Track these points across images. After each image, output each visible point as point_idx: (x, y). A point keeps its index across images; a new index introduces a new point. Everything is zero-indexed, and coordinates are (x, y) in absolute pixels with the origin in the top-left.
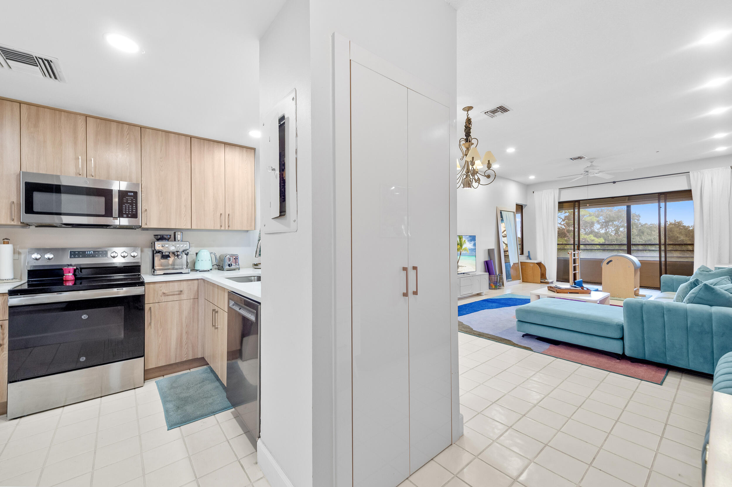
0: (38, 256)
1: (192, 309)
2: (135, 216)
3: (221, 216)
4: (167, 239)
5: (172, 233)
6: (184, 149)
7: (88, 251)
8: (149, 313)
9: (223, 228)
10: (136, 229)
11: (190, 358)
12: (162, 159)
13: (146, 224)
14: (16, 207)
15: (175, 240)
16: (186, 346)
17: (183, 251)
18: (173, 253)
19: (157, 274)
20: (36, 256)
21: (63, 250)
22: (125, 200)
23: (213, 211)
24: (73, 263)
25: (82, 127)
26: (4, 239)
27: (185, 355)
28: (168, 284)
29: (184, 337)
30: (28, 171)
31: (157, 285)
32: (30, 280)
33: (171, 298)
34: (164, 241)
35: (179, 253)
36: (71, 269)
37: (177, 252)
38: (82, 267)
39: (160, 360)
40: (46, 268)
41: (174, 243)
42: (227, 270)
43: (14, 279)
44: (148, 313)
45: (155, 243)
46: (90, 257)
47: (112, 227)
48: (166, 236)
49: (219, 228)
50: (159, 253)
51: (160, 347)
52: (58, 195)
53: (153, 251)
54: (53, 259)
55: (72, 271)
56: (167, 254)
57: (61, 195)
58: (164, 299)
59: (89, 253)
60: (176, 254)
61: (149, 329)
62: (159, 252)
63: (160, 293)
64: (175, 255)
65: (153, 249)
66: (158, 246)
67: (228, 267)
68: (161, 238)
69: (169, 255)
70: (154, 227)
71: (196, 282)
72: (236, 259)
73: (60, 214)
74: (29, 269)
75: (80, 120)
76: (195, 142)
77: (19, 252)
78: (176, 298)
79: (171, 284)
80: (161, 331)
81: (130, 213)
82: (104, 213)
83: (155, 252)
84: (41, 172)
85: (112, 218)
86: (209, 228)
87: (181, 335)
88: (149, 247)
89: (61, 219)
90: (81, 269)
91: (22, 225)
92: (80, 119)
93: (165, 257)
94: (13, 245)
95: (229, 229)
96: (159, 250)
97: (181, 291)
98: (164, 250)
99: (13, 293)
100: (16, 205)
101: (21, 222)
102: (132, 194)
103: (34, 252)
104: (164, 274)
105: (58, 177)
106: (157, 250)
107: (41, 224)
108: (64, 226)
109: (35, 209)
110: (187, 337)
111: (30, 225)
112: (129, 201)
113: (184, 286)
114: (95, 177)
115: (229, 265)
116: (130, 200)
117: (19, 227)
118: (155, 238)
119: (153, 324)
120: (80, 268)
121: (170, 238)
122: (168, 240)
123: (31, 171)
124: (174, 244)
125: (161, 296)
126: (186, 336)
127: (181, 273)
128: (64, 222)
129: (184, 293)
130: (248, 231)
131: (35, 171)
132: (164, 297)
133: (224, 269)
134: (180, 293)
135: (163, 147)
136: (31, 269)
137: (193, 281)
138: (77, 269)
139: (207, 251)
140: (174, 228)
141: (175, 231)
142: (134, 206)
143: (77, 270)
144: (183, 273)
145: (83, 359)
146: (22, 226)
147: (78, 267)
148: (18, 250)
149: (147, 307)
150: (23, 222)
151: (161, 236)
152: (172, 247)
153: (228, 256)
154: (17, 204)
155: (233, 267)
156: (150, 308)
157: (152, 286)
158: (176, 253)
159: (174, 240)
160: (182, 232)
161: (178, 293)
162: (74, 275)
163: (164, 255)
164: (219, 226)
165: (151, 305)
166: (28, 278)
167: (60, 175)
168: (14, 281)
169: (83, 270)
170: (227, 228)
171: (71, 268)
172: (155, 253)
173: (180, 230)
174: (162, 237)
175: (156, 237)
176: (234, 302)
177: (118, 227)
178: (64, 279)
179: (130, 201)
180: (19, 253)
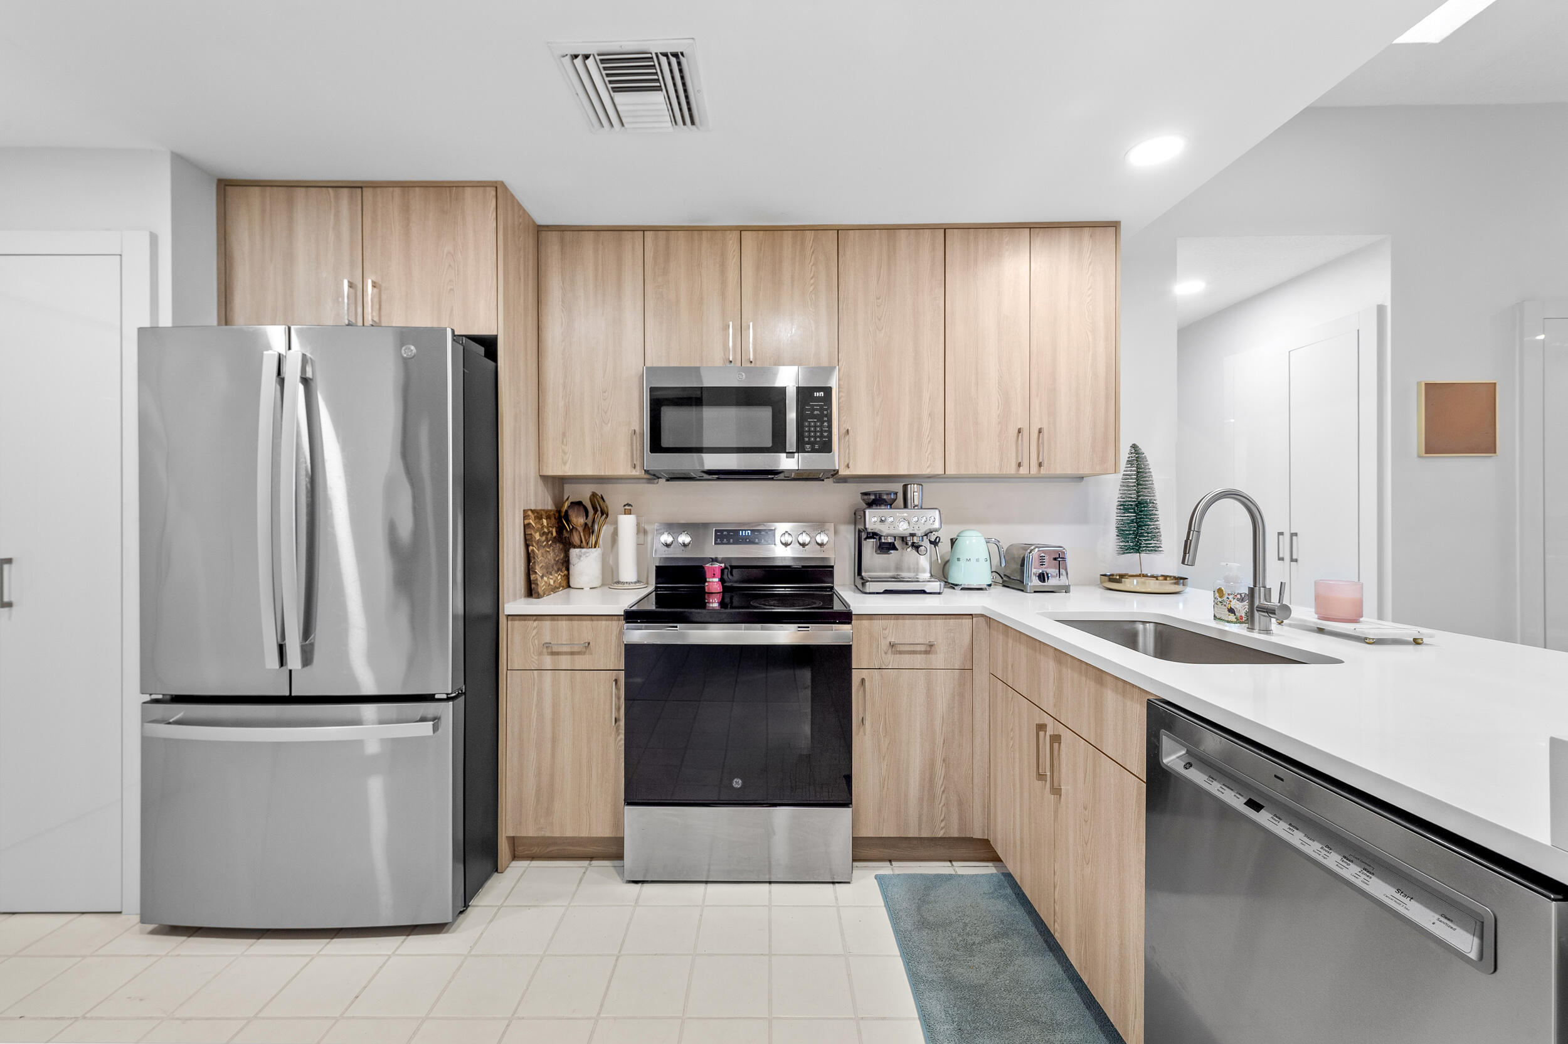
0: (669, 539)
1: (957, 698)
2: (826, 447)
3: (1018, 437)
4: (890, 503)
5: (898, 487)
6: (928, 264)
7: (742, 530)
8: (861, 692)
9: (1023, 471)
10: (823, 480)
11: (955, 833)
12: (881, 300)
13: (848, 466)
14: (638, 439)
15: (906, 506)
16: (944, 796)
17: (926, 535)
18: (903, 539)
19: (871, 591)
20: (666, 538)
21: (705, 526)
22: (808, 410)
23: (999, 423)
24: (720, 556)
25: (734, 256)
26: (625, 506)
27: (942, 821)
28: (900, 621)
29: (940, 771)
30: (654, 366)
31: (878, 624)
32: (658, 585)
33: (906, 660)
34: (884, 507)
35: (915, 540)
36: (716, 567)
37: (913, 535)
38: (734, 564)
39: (884, 820)
40: (681, 564)
41: (905, 513)
42: (1035, 592)
43: (638, 582)
44: (858, 692)
45: (865, 513)
46: (746, 543)
47: (781, 476)
48: (887, 494)
49: (1011, 469)
50: (874, 538)
51: (884, 787)
52: (699, 408)
53: (860, 531)
54: (690, 545)
55: (718, 573)
56: (890, 541)
57: (702, 411)
58: (892, 660)
59: (744, 534)
60: (910, 542)
61: (861, 733)
62: (874, 535)
63: (884, 644)
64: (907, 544)
65: (861, 527)
66: (873, 519)
67: (1035, 582)
68: (876, 501)
69: (894, 543)
70: (862, 473)
71: (967, 622)
72: (1059, 559)
73: (699, 450)
74: (657, 565)
75: (731, 242)
76: (954, 237)
77: (644, 529)
78: (918, 660)
79: (908, 622)
80: (886, 745)
81: (818, 439)
82: (769, 444)
83: (864, 535)
84: (672, 365)
85: (785, 454)
86: (987, 470)
87: (932, 765)
88: (849, 523)
89: (702, 463)
90: (733, 567)
91: (647, 476)
92: (731, 239)
93: (886, 547)
94: (637, 516)
95: (1042, 472)
96: (876, 531)
97: (931, 646)
98: (884, 529)
99: (632, 616)
100: (638, 436)
101: (645, 470)
102: (822, 393)
103: (663, 531)
104: (887, 592)
105: (696, 371)
106: (869, 531)
107: (673, 473)
108: (706, 476)
109: (665, 443)
110: (946, 772)
111: (658, 478)
112: (816, 412)
113: (937, 631)
114: (755, 364)
115: (1042, 577)
116: (817, 410)
117: (644, 481)
118: (864, 500)
119: (868, 723)
120: (730, 566)
121: (895, 500)
122: (891, 505)
123: (659, 365)
124: (905, 515)
125: (886, 653)
126: (943, 772)
127: (923, 592)
128: (707, 467)
129: (938, 652)
130: (1083, 477)
131: (664, 365)
132: (893, 656)
133: (1025, 587)
134: (928, 649)
135: (882, 270)
136: (661, 565)
137: (959, 619)
138: (726, 568)
139: (980, 535)
140: (906, 473)
141: (906, 481)
142: (826, 424)
143: (726, 571)
144: (928, 591)
145: (737, 783)
146: (649, 479)
147: (728, 566)
148: (643, 525)
149: (856, 676)
150: (648, 469)
151: (875, 495)
152: (902, 523)
153: (1037, 549)
154: (640, 433)
155: (1052, 582)
156: (863, 680)
157: (865, 623)
158: (909, 539)
159: (903, 507)
160: (922, 485)
161: (923, 648)
162: (722, 580)
163: (883, 543)
164: (1014, 465)
165: (864, 674)
166: (656, 584)
167: (699, 367)
168: (638, 586)
169: (735, 571)
170: (1034, 470)
171: (717, 565)
172: (866, 539)
173: (920, 479)
174: (878, 497)
175: (866, 497)
176: (1184, 752)
177: (793, 475)
178: (706, 591)
179: (818, 412)
180: (645, 532)
